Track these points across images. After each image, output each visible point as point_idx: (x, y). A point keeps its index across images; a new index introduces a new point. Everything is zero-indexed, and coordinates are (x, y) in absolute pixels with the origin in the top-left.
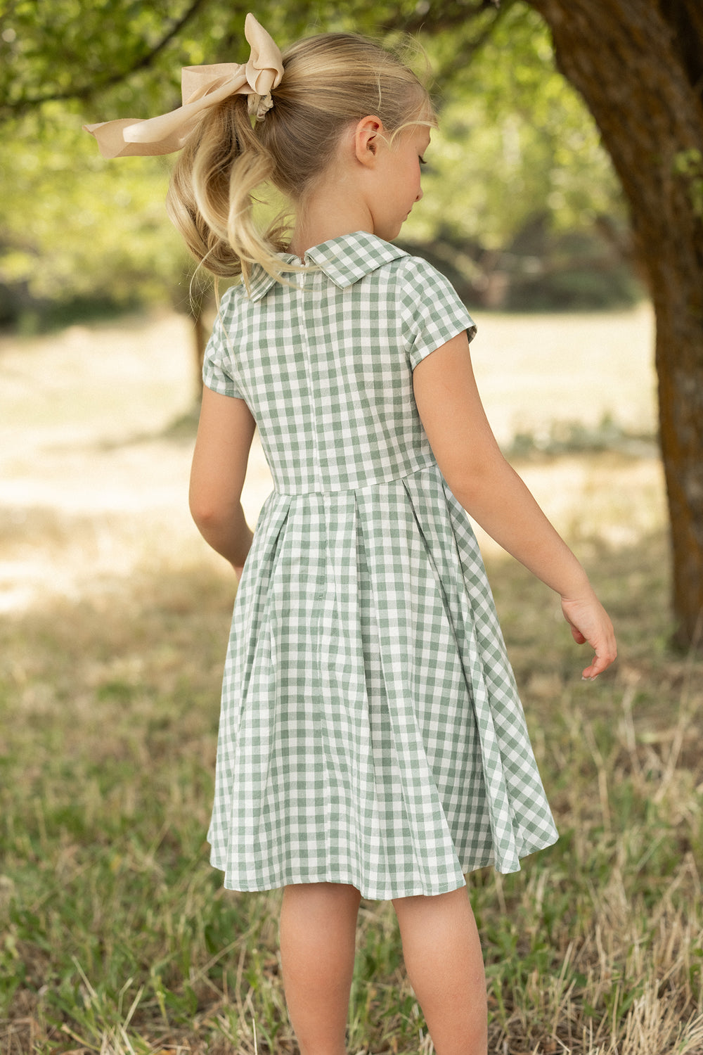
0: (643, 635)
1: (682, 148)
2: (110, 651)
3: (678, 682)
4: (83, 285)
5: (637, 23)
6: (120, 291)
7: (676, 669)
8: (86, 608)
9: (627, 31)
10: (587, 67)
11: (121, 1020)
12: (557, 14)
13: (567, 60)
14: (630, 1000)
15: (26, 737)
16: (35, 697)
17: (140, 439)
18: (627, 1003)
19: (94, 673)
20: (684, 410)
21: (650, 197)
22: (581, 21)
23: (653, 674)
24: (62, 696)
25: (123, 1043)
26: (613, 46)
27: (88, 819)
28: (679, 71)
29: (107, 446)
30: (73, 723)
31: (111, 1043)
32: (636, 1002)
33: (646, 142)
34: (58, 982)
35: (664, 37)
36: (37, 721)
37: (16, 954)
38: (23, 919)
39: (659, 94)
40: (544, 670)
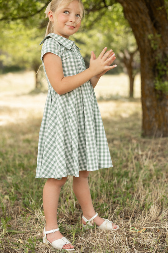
0: (136, 133)
1: (149, 34)
2: (24, 134)
3: (145, 143)
4: (13, 64)
5: (142, 8)
6: (21, 65)
7: (144, 140)
8: (18, 125)
9: (140, 9)
10: (131, 16)
11: (39, 207)
12: (125, 5)
13: (127, 15)
14: (150, 206)
15: (9, 149)
16: (10, 141)
17: (24, 94)
18: (149, 206)
19: (22, 137)
20: (147, 87)
21: (142, 44)
22: (130, 7)
23: (139, 141)
24: (16, 141)
25: (40, 212)
26: (137, 12)
27: (25, 166)
28: (149, 18)
29: (17, 96)
30: (19, 147)
31: (37, 212)
32: (152, 206)
33: (142, 32)
34: (24, 199)
35: (147, 11)
36: (11, 146)
37: (14, 193)
38: (15, 185)
39: (145, 23)
40: (117, 139)
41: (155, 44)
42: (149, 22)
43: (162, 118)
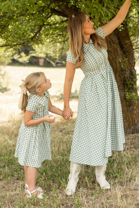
5: (114, 39)
33: (114, 56)
41: (124, 66)
42: (119, 49)
43: (131, 120)
